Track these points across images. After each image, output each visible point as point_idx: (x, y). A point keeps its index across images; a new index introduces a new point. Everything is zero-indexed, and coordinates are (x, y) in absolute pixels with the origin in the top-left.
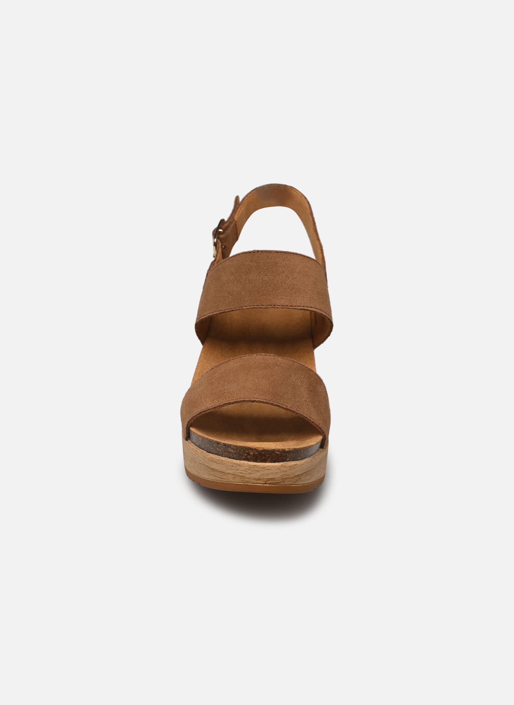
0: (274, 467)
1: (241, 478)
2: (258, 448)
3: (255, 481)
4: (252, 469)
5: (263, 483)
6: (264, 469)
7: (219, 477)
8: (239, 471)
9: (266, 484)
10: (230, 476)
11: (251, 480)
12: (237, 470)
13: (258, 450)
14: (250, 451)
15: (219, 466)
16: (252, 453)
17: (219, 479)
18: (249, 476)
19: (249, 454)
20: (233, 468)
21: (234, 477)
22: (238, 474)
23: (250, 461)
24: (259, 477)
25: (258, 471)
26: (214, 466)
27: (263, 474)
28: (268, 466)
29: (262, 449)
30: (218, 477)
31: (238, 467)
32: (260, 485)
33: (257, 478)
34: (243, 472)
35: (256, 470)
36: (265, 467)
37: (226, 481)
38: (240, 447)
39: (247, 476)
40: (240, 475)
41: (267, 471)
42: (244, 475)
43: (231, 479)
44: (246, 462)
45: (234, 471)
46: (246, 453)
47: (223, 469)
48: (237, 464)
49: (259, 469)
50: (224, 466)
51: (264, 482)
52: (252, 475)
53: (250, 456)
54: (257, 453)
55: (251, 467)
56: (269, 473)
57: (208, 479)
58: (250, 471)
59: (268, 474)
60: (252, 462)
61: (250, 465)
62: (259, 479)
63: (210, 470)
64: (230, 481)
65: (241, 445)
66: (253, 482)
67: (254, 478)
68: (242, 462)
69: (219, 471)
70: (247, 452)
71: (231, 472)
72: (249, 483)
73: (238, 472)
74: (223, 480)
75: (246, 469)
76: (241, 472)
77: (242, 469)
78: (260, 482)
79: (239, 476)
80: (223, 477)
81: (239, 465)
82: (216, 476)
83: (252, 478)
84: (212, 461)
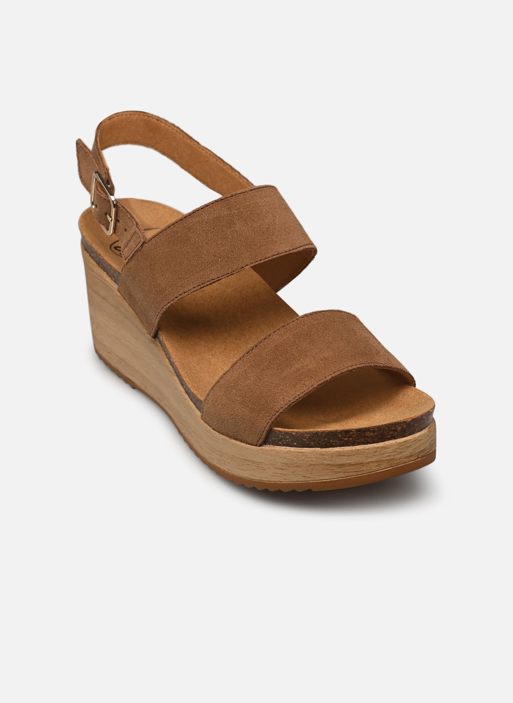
0: (423, 435)
1: (389, 462)
2: (406, 419)
3: (407, 460)
4: (403, 447)
5: (415, 458)
6: (415, 442)
7: (354, 471)
8: (385, 455)
9: (418, 458)
10: (372, 465)
11: (402, 460)
12: (383, 454)
13: (407, 422)
14: (397, 426)
15: (352, 458)
16: (399, 429)
17: (354, 473)
18: (399, 456)
19: (396, 430)
20: (376, 454)
21: (379, 464)
22: (384, 459)
23: (397, 439)
24: (411, 453)
25: (410, 447)
26: (345, 460)
27: (415, 448)
28: (418, 437)
29: (411, 420)
30: (351, 472)
31: (384, 451)
32: (413, 462)
33: (409, 455)
34: (391, 454)
35: (408, 447)
36: (416, 439)
37: (366, 472)
38: (384, 426)
39: (396, 457)
40: (388, 458)
41: (419, 443)
42: (392, 457)
43: (374, 468)
44: (393, 442)
45: (379, 456)
46: (393, 430)
47: (362, 459)
48: (382, 447)
49: (411, 444)
50: (362, 456)
51: (417, 457)
52: (403, 454)
53: (397, 433)
54: (405, 426)
55: (401, 444)
56: (420, 444)
57: (330, 479)
58: (400, 450)
59: (420, 446)
60: (400, 438)
61: (400, 443)
62: (411, 456)
63: (335, 468)
64: (372, 471)
65: (385, 424)
66: (404, 462)
67: (406, 456)
68: (387, 443)
69: (352, 465)
70: (394, 428)
71: (374, 459)
72: (399, 465)
73: (384, 457)
74: (360, 473)
75: (394, 450)
76: (388, 455)
77: (390, 451)
78: (412, 459)
79: (386, 462)
80: (362, 469)
81: (385, 448)
82: (347, 472)
83: (403, 457)
84: (339, 455)
